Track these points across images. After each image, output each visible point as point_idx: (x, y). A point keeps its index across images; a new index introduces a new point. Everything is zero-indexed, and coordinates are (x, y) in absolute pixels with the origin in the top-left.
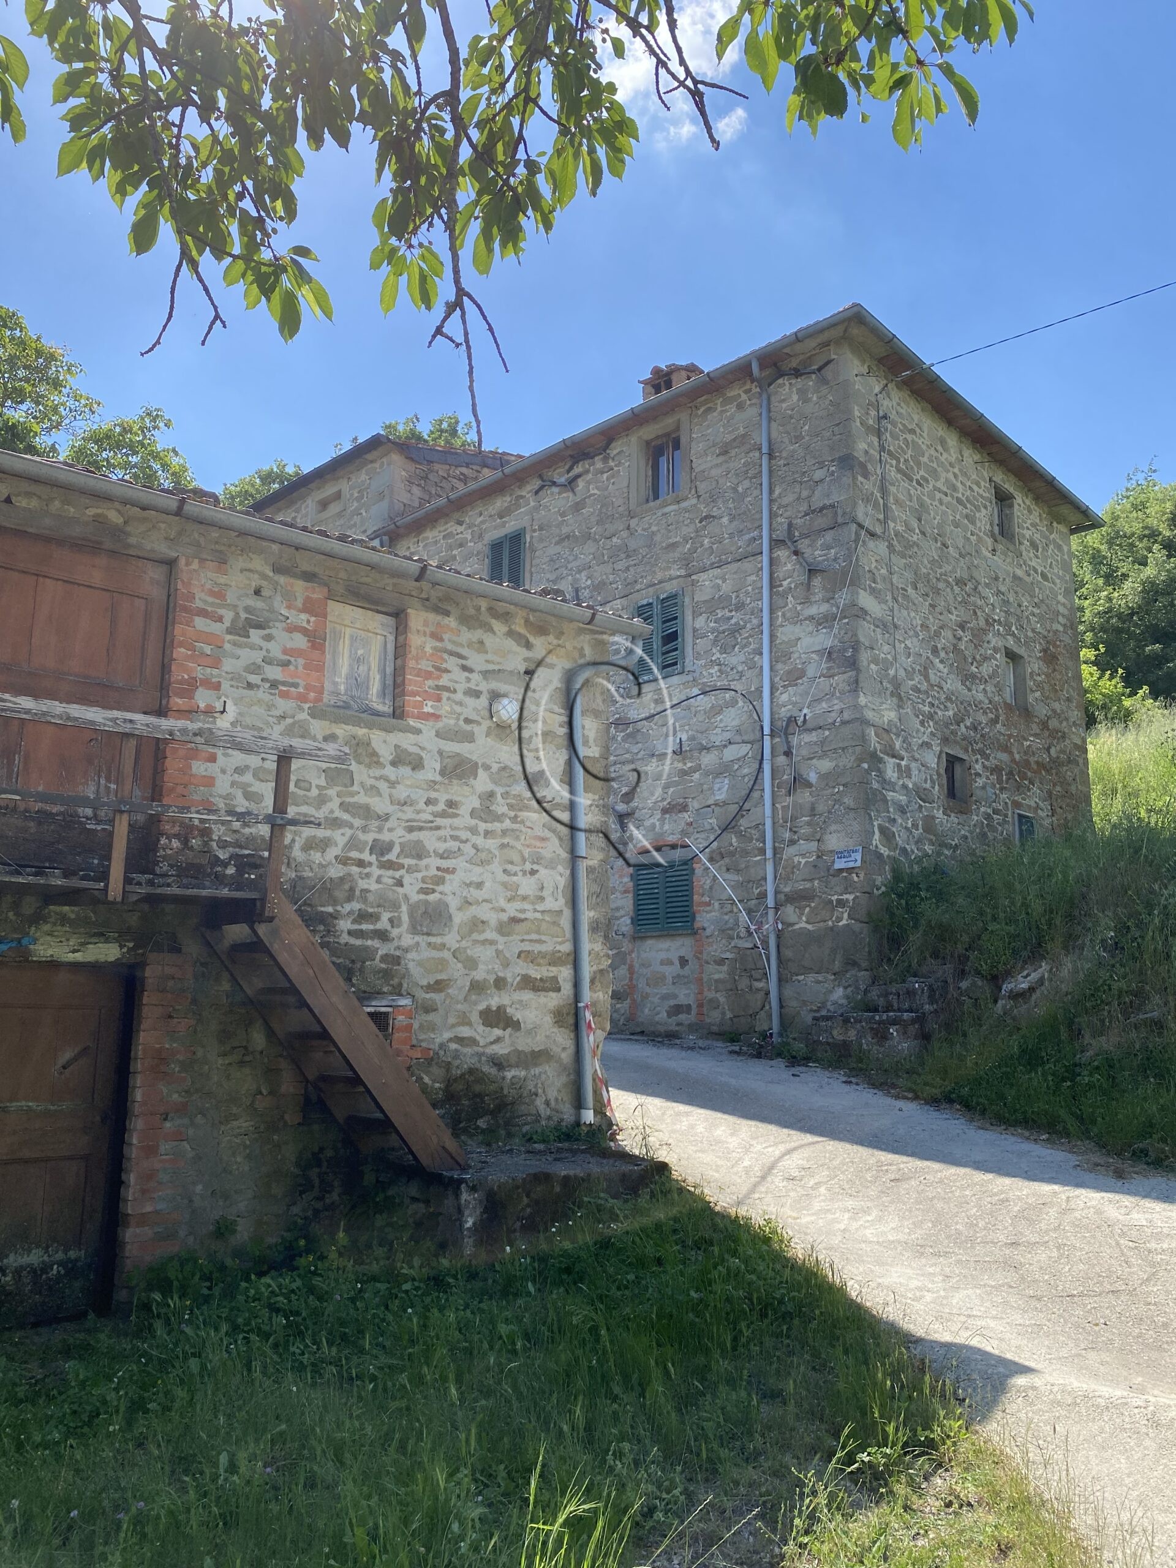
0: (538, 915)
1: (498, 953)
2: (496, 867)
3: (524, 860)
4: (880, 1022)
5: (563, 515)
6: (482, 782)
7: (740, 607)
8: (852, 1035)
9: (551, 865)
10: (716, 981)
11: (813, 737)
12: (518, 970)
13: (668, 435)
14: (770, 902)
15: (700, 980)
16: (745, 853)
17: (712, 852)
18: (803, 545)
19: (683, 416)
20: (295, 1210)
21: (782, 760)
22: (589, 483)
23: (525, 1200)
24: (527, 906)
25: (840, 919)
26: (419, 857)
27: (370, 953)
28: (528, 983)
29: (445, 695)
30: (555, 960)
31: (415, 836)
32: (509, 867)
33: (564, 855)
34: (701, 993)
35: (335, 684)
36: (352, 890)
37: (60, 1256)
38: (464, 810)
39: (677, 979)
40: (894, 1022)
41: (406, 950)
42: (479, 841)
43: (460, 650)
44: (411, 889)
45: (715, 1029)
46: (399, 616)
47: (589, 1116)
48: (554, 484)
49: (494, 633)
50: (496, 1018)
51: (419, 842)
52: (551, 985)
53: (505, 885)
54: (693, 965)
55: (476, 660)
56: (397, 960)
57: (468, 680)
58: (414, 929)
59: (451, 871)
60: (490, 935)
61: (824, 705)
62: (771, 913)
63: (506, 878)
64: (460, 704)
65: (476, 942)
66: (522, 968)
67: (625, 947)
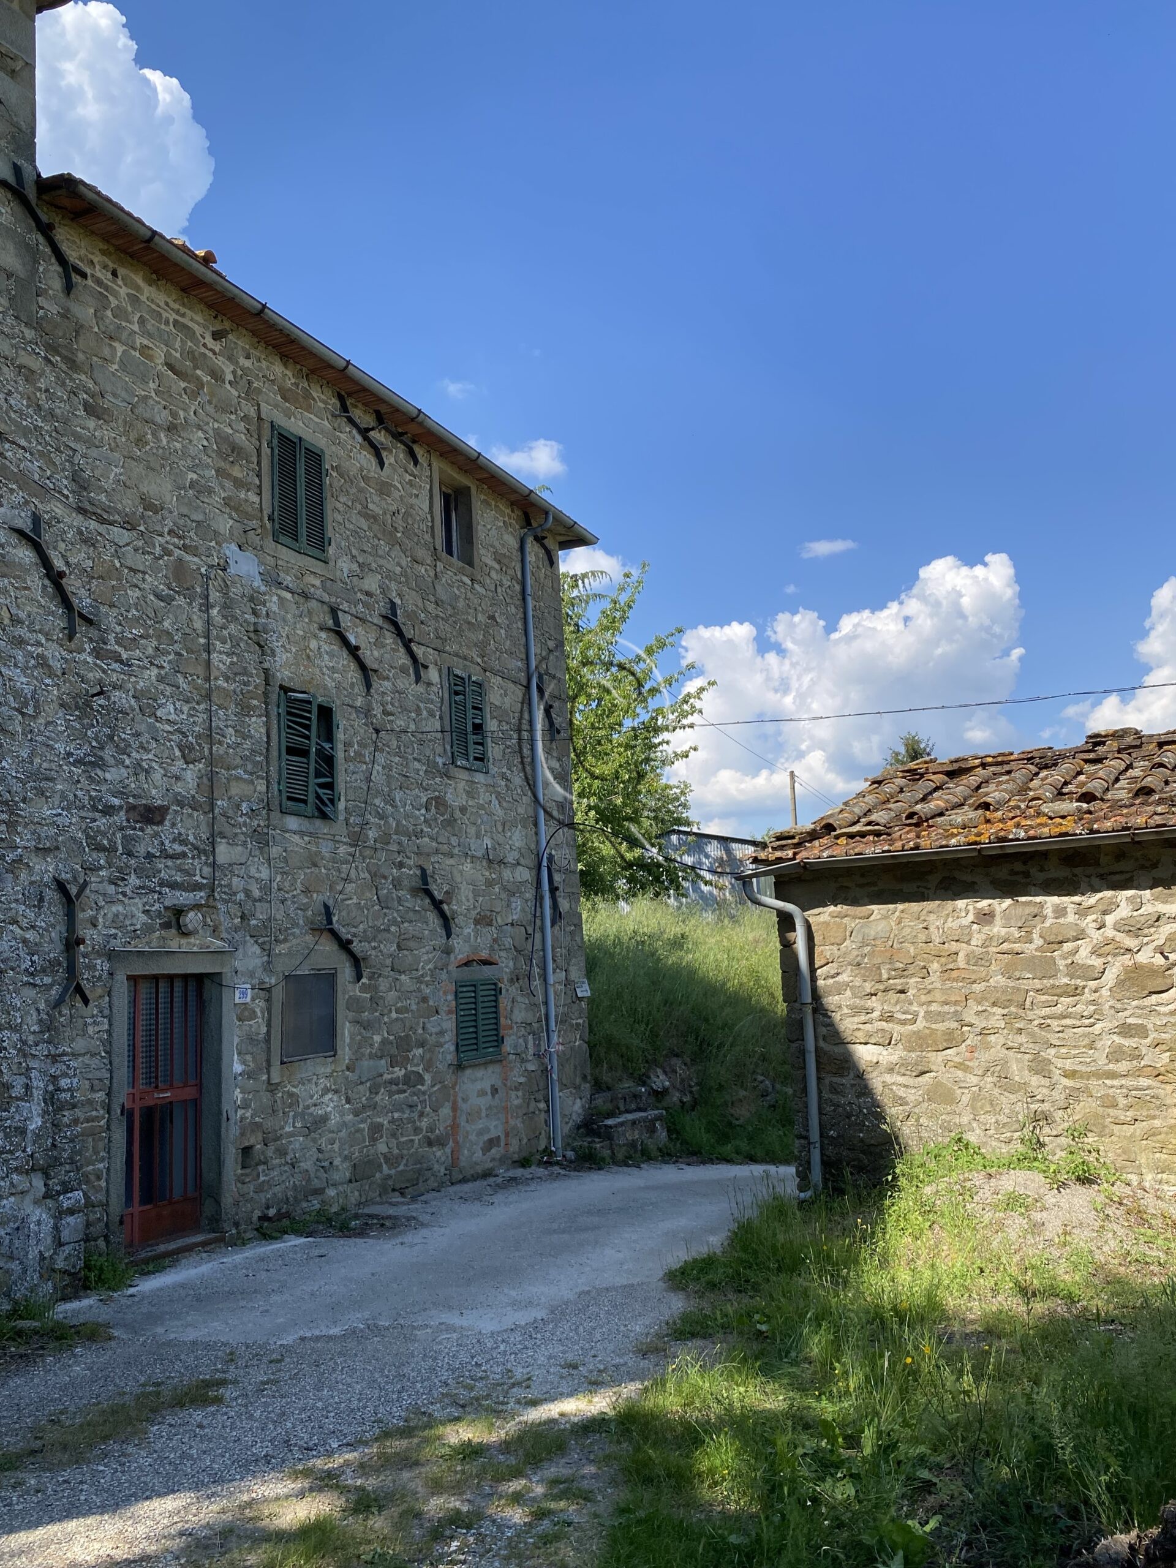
5: (366, 480)
10: (516, 1108)
13: (455, 490)
15: (506, 1109)
17: (511, 972)
22: (393, 468)
25: (576, 1040)
34: (507, 1122)
39: (489, 1111)
45: (516, 1156)
48: (354, 424)
54: (501, 1093)
62: (554, 1035)
67: (449, 1079)
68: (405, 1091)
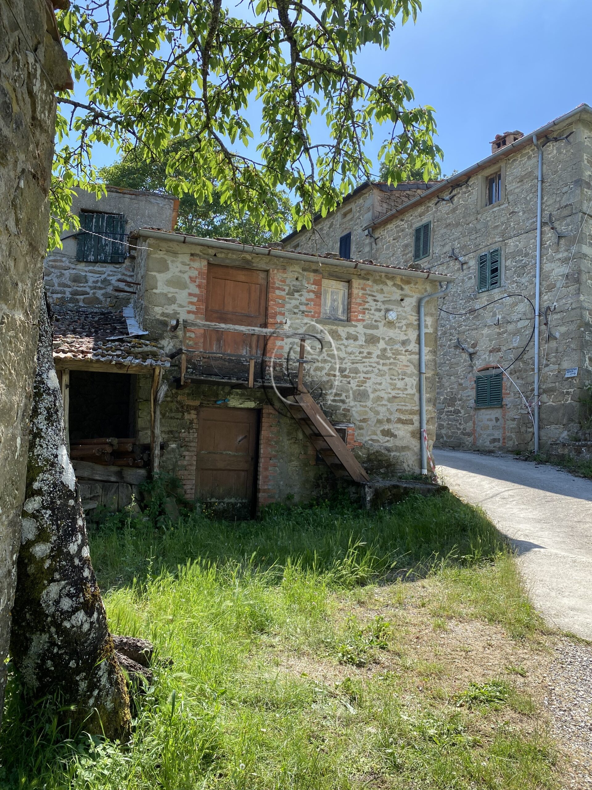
0: (405, 396)
1: (388, 409)
2: (387, 377)
3: (399, 374)
4: (578, 446)
5: (448, 214)
6: (382, 345)
7: (527, 255)
8: (566, 451)
9: (410, 376)
10: (511, 428)
11: (558, 316)
12: (396, 416)
13: (496, 173)
14: (536, 392)
15: (504, 428)
16: (526, 371)
17: (511, 370)
18: (556, 224)
19: (502, 164)
20: (313, 493)
21: (543, 327)
22: (459, 198)
23: (389, 493)
24: (399, 392)
25: (567, 400)
26: (356, 373)
27: (337, 408)
28: (400, 421)
29: (367, 311)
30: (412, 413)
31: (355, 365)
32: (393, 377)
33: (416, 372)
34: (504, 433)
35: (326, 310)
36: (332, 385)
37: (240, 501)
38: (374, 356)
39: (494, 427)
40: (584, 446)
41: (352, 407)
42: (380, 367)
43: (373, 294)
44: (353, 385)
45: (510, 449)
46: (349, 282)
47: (425, 472)
48: (443, 200)
49: (387, 285)
50: (388, 433)
51: (356, 368)
52: (411, 422)
53: (391, 384)
54: (501, 421)
55: (380, 297)
56: (348, 411)
57: (376, 305)
58: (355, 399)
59: (370, 378)
60: (384, 402)
61: (564, 301)
62: (536, 398)
63: (391, 381)
64: (373, 314)
65: (379, 405)
66: (397, 415)
67: (472, 413)
68: (453, 415)
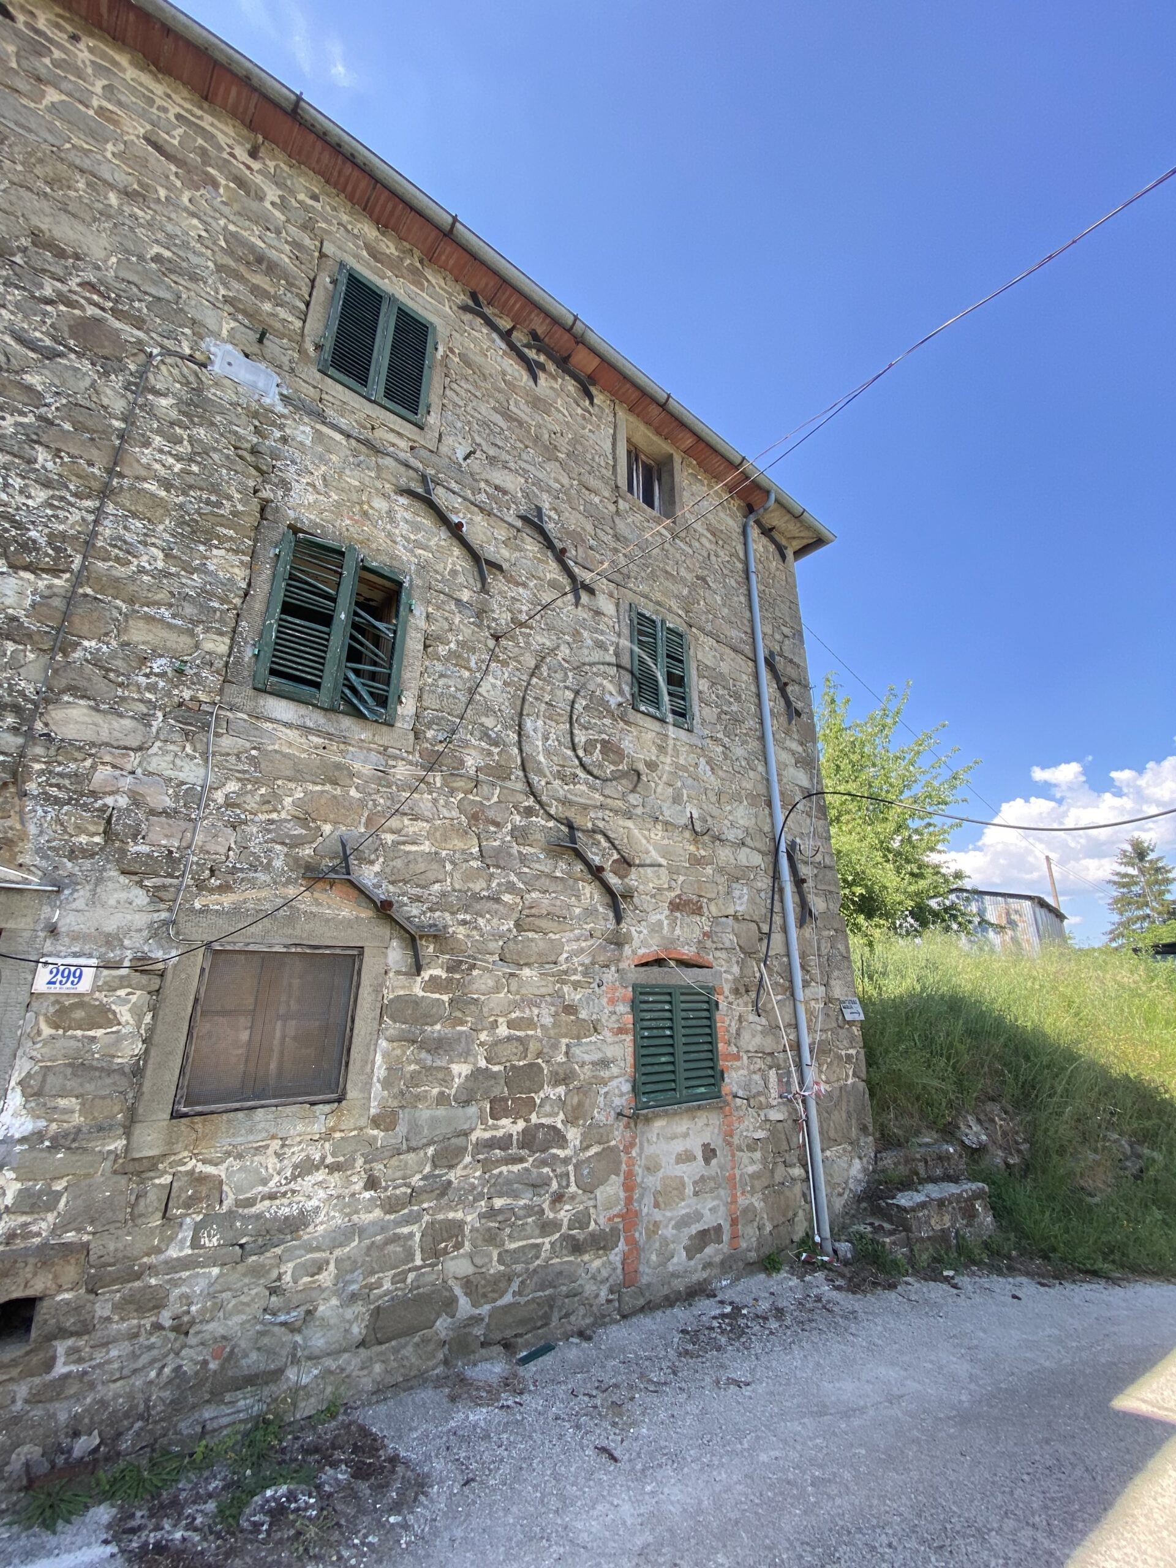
4: (966, 1200)
8: (947, 1220)
13: (643, 452)
14: (806, 1055)
15: (731, 1182)
19: (676, 457)
22: (556, 392)
25: (847, 1077)
34: (734, 1202)
39: (701, 1186)
40: (978, 1197)
45: (752, 1256)
54: (721, 1157)
62: (808, 1071)
67: (618, 1136)
68: (522, 1160)
